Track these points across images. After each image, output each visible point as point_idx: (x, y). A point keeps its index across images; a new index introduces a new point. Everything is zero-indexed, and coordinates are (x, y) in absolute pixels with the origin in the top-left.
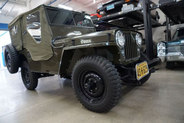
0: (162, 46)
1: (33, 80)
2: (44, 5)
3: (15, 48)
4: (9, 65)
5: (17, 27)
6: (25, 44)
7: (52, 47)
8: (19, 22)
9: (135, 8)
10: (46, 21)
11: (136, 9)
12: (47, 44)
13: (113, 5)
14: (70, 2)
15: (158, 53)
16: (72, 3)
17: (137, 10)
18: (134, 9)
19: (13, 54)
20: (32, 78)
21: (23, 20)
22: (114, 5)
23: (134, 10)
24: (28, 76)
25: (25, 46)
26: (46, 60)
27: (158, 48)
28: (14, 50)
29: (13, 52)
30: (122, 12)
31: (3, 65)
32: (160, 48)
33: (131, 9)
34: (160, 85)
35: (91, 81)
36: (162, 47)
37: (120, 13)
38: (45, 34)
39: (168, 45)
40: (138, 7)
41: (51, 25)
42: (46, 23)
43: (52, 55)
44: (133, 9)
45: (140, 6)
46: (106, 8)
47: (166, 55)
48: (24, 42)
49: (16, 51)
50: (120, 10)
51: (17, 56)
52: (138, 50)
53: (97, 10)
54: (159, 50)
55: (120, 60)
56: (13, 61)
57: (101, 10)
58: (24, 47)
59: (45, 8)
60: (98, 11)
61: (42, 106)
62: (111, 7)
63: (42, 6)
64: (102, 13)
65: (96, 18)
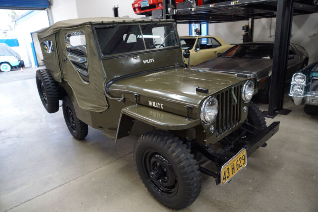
0: (300, 78)
1: (80, 128)
2: (91, 23)
3: (51, 77)
4: (44, 99)
5: (51, 44)
6: (65, 75)
7: (106, 97)
8: (54, 38)
10: (96, 51)
12: (98, 89)
15: (291, 90)
19: (49, 86)
20: (80, 126)
21: (60, 37)
24: (72, 118)
25: (66, 79)
27: (293, 82)
28: (49, 77)
29: (49, 85)
30: (238, 1)
31: (36, 65)
32: (296, 82)
35: (161, 166)
36: (301, 80)
37: (232, 3)
38: (94, 72)
39: (313, 77)
41: (103, 59)
42: (95, 54)
43: (107, 108)
47: (305, 96)
48: (64, 73)
49: (53, 82)
51: (56, 90)
52: (245, 108)
54: (294, 85)
55: (205, 140)
56: (50, 98)
59: (92, 29)
61: (93, 179)
63: (89, 26)
65: (188, 8)
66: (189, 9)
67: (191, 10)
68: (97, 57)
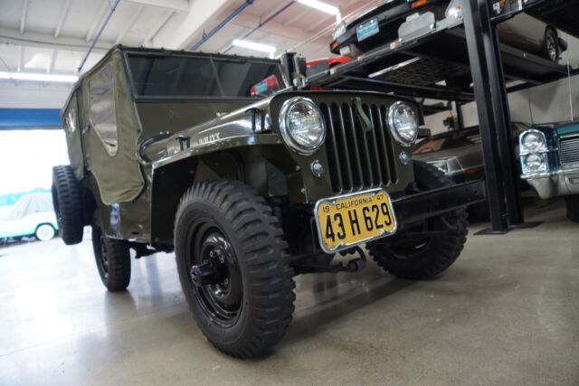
0: (535, 140)
2: (119, 46)
6: (89, 159)
8: (76, 99)
9: (438, 23)
11: (442, 25)
12: (129, 155)
13: (376, 23)
14: (262, 28)
15: (523, 166)
16: (270, 33)
17: (446, 29)
18: (435, 26)
21: (83, 92)
22: (380, 23)
23: (438, 29)
25: (90, 166)
26: (129, 202)
27: (523, 151)
30: (400, 40)
32: (529, 148)
33: (428, 27)
34: (502, 276)
36: (536, 143)
37: (393, 45)
39: (559, 135)
40: (447, 18)
42: (125, 95)
43: (142, 188)
44: (432, 26)
45: (454, 14)
46: (355, 35)
47: (554, 173)
48: (88, 156)
50: (395, 37)
53: (331, 45)
54: (528, 156)
55: (303, 190)
57: (341, 41)
58: (89, 169)
59: (122, 55)
60: (335, 46)
62: (369, 30)
63: (116, 50)
64: (345, 51)
65: (324, 70)
66: (326, 72)
67: (329, 73)
68: (128, 99)
